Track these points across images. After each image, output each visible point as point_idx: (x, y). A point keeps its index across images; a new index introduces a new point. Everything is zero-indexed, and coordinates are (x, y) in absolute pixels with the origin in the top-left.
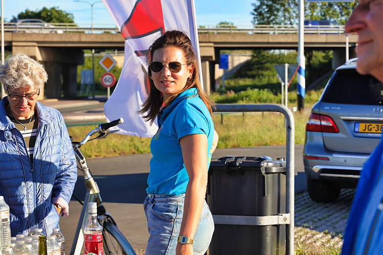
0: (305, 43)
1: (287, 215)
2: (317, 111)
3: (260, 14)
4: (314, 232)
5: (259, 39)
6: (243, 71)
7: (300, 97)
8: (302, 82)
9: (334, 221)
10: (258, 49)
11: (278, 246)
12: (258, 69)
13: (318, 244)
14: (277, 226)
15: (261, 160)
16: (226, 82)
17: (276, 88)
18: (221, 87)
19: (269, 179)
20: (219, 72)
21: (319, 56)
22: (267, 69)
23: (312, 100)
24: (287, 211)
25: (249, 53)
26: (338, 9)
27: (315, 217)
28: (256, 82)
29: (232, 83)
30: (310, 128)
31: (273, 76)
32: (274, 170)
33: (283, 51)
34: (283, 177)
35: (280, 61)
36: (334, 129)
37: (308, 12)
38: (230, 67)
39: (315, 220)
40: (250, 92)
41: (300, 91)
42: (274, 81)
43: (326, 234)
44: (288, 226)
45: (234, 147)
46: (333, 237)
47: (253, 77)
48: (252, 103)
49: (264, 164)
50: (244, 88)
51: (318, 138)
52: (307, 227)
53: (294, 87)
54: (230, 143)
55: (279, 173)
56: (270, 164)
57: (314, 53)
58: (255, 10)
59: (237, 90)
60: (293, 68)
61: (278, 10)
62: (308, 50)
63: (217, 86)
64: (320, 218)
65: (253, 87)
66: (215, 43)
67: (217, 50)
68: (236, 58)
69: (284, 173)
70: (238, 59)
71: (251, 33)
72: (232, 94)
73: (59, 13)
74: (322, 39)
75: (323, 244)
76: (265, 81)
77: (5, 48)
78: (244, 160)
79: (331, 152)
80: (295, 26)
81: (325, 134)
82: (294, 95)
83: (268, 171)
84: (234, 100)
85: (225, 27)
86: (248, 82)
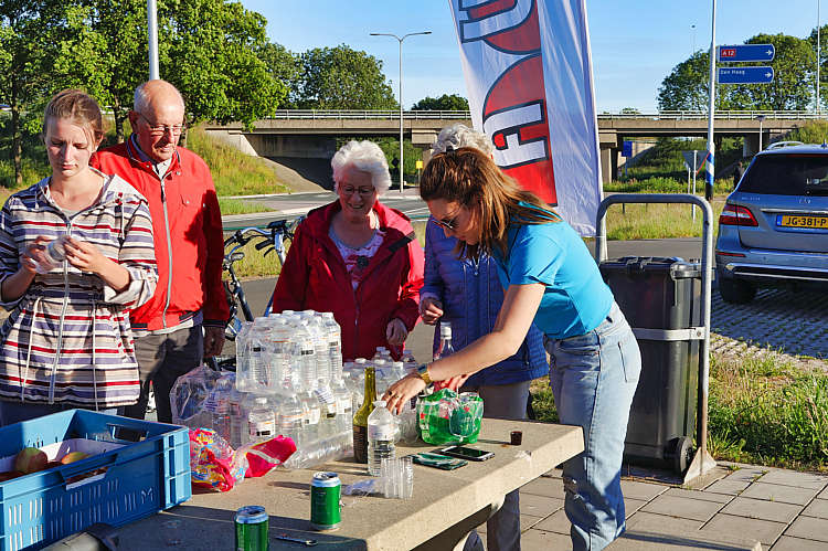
0: (715, 129)
1: (702, 329)
2: (732, 202)
3: (666, 99)
4: (727, 338)
5: (665, 125)
6: (646, 158)
7: (709, 186)
8: (712, 171)
9: (750, 326)
10: (663, 136)
11: (689, 354)
12: (663, 156)
13: (733, 352)
14: (689, 341)
15: (671, 262)
16: (629, 170)
17: (682, 177)
18: (624, 175)
19: (680, 285)
20: (622, 160)
21: (729, 143)
22: (672, 156)
23: (720, 189)
24: (702, 324)
25: (654, 140)
26: (750, 95)
27: (728, 321)
28: (661, 170)
29: (635, 171)
30: (723, 221)
31: (679, 164)
32: (687, 274)
33: (690, 138)
34: (698, 283)
35: (687, 148)
36: (751, 222)
37: (718, 95)
38: (634, 155)
39: (729, 324)
40: (653, 180)
41: (709, 180)
42: (680, 169)
43: (741, 341)
44: (702, 342)
45: (636, 239)
46: (749, 346)
47: (658, 165)
48: (655, 193)
49: (675, 267)
50: (648, 176)
51: (733, 231)
52: (718, 333)
53: (704, 175)
54: (632, 235)
55: (692, 278)
56: (682, 267)
57: (724, 140)
58: (661, 95)
59: (640, 178)
60: (702, 155)
61: (686, 96)
62: (718, 137)
63: (620, 174)
64: (733, 321)
65: (657, 175)
66: (617, 129)
67: (620, 137)
68: (640, 145)
69: (699, 278)
70: (642, 146)
71: (656, 119)
72: (634, 183)
73: (460, 99)
74: (733, 125)
75: (738, 354)
76: (670, 169)
77: (404, 135)
78: (650, 261)
79: (748, 248)
80: (704, 112)
81: (741, 228)
82: (701, 184)
83: (679, 275)
84: (637, 189)
85: (629, 114)
86: (653, 170)
